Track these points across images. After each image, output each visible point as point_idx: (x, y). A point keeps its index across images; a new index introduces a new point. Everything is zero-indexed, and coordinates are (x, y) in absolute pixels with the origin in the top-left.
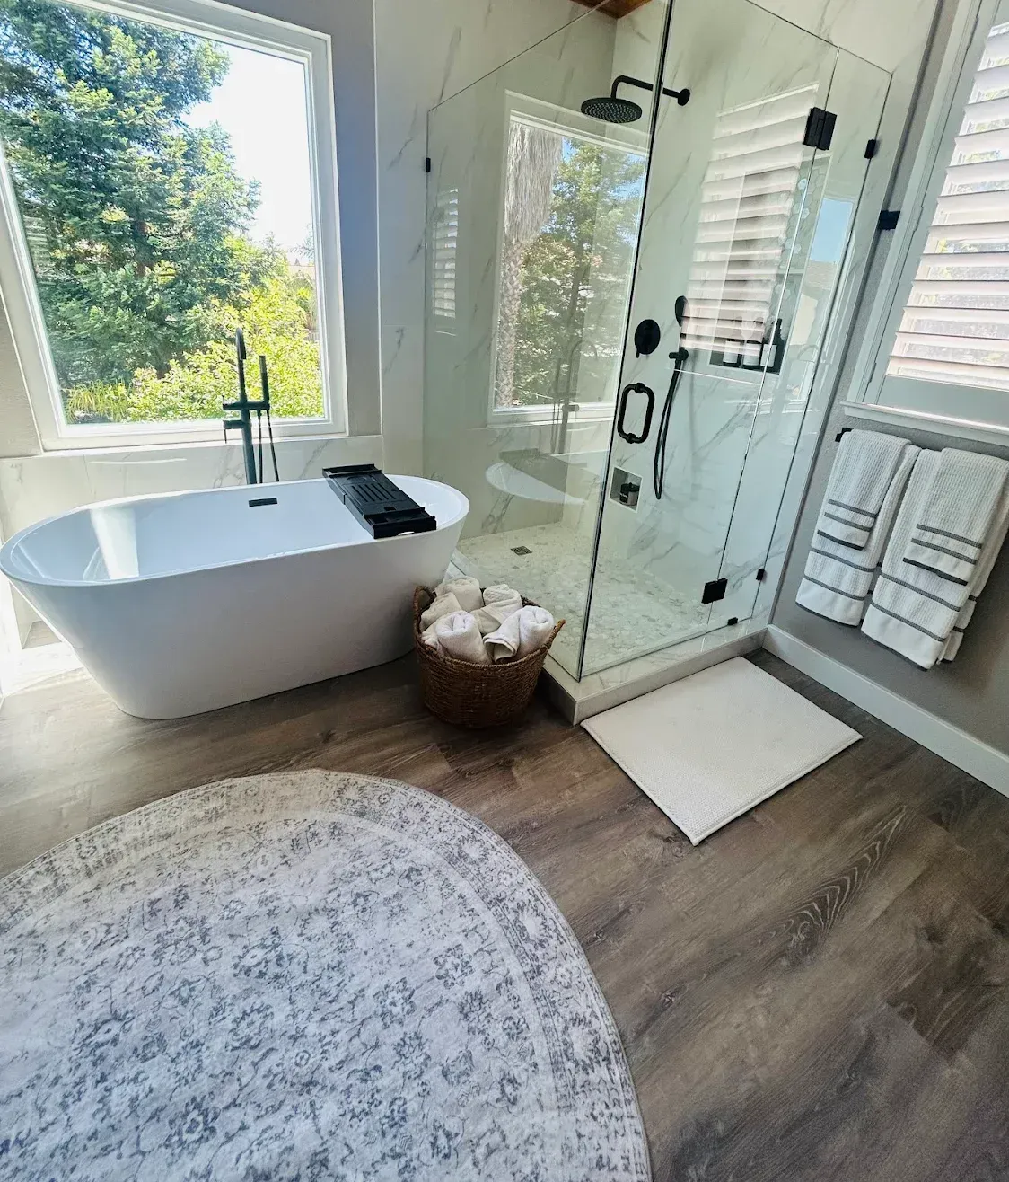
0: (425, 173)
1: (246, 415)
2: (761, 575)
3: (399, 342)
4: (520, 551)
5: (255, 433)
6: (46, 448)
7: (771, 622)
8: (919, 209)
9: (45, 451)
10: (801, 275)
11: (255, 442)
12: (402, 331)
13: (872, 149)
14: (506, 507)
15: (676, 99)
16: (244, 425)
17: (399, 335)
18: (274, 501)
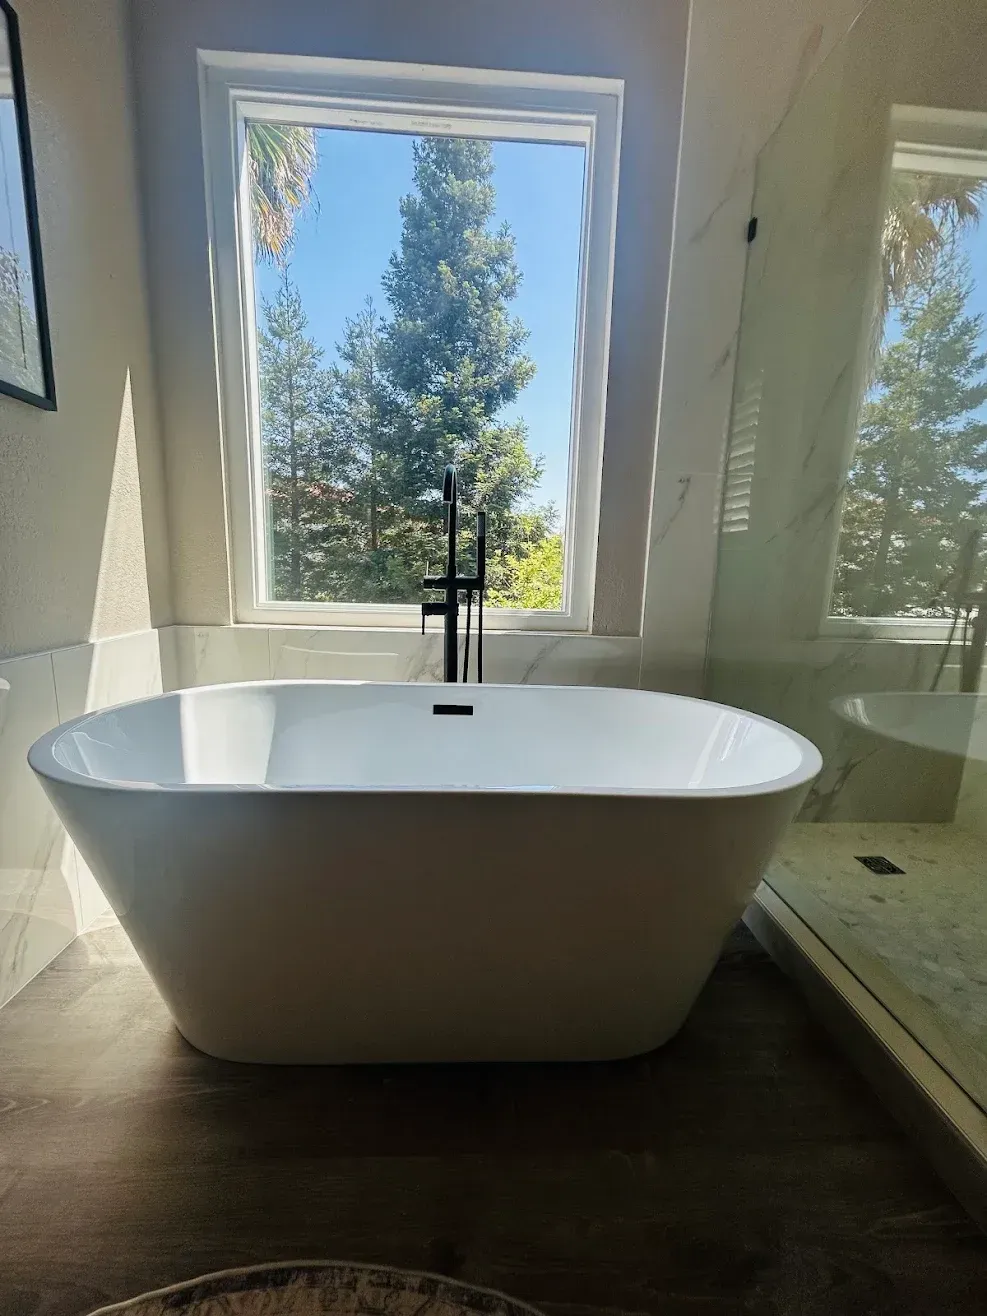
0: (746, 243)
1: (452, 597)
3: (682, 497)
4: (878, 865)
5: (461, 622)
6: (240, 619)
9: (237, 622)
11: (461, 631)
12: (688, 480)
14: (843, 779)
16: (449, 610)
17: (680, 487)
18: (467, 710)
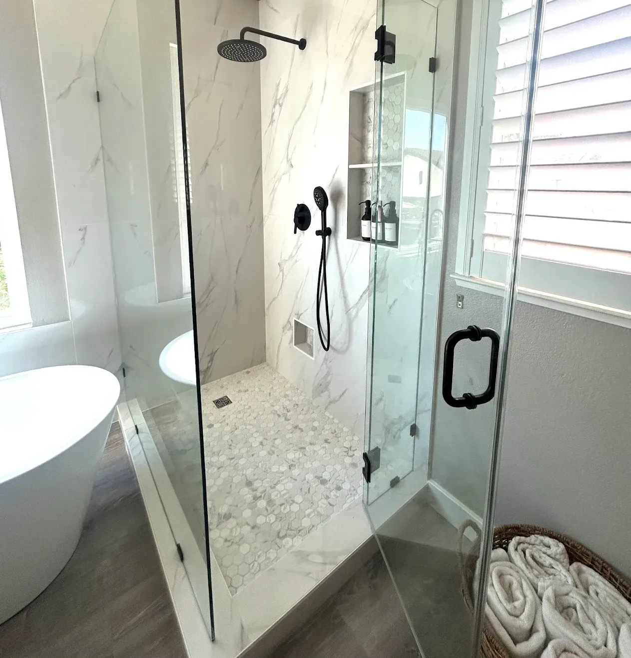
0: (97, 103)
2: (414, 430)
3: (83, 238)
4: (221, 402)
7: (430, 476)
8: (480, 109)
10: (401, 166)
12: (84, 229)
13: (433, 65)
14: (212, 359)
15: (298, 46)
17: (81, 234)
